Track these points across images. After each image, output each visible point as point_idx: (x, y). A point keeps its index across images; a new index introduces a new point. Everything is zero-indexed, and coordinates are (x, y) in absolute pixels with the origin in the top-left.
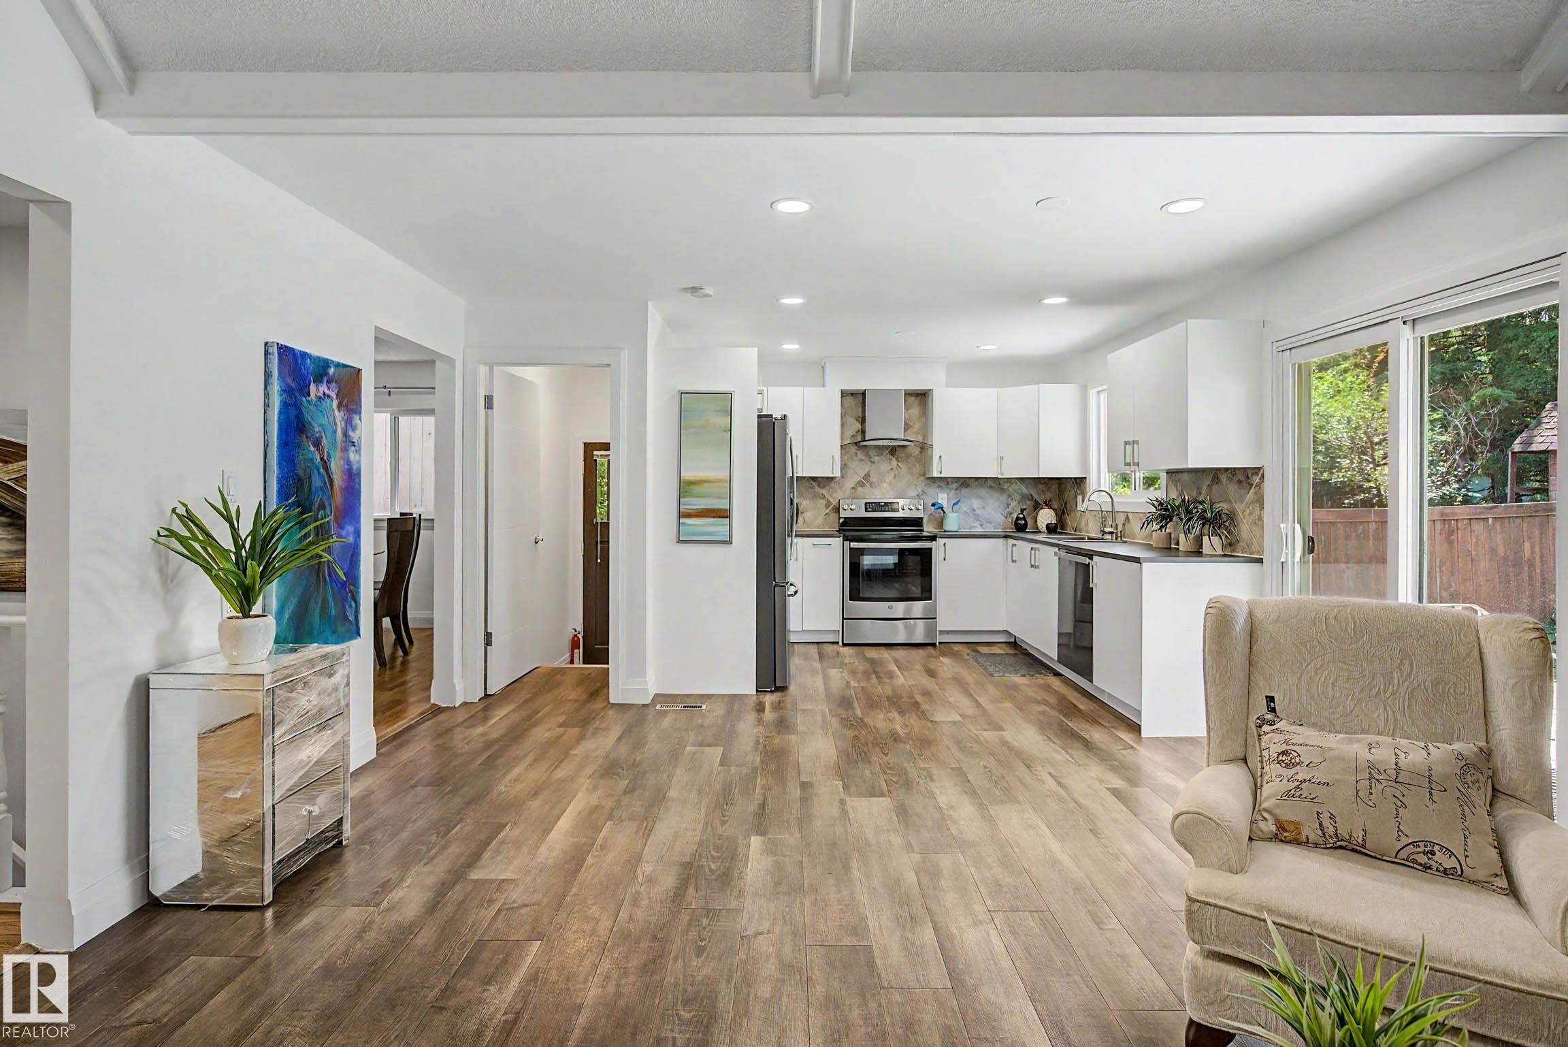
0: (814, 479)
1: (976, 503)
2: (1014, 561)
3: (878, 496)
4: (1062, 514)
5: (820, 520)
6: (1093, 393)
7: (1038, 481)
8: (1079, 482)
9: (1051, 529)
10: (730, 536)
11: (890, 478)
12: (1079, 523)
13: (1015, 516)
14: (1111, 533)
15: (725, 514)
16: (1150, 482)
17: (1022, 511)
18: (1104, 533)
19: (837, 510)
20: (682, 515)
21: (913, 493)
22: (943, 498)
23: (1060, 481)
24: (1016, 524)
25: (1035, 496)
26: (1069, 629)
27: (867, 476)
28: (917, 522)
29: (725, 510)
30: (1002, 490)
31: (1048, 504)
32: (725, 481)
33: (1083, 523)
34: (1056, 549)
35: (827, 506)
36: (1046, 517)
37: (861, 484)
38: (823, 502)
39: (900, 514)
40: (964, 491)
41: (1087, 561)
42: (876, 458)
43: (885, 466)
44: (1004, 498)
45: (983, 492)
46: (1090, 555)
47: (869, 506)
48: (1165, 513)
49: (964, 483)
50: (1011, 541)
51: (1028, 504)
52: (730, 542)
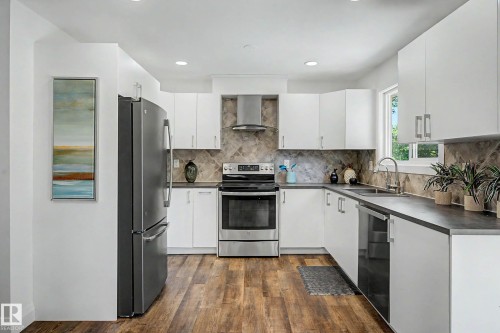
0: (208, 151)
1: (307, 166)
2: (329, 205)
3: (247, 161)
4: (359, 173)
5: (212, 176)
6: (380, 94)
7: (344, 152)
8: (371, 153)
9: (353, 182)
10: (95, 194)
11: (254, 150)
12: (371, 178)
13: (330, 174)
14: (395, 188)
15: (90, 177)
16: (425, 152)
17: (335, 170)
18: (390, 187)
19: (221, 170)
20: (56, 177)
21: (268, 159)
22: (287, 163)
23: (358, 152)
24: (331, 179)
25: (344, 162)
26: (365, 247)
27: (240, 149)
28: (271, 177)
29: (90, 174)
30: (323, 158)
31: (351, 166)
32: (90, 151)
33: (373, 179)
34: (357, 203)
35: (216, 167)
36: (350, 174)
37: (236, 154)
38: (214, 165)
39: (260, 172)
40: (300, 158)
41: (385, 218)
42: (246, 138)
43: (252, 143)
44: (323, 163)
45: (311, 159)
46: (387, 212)
47: (241, 168)
48: (445, 177)
49: (300, 153)
50: (327, 191)
51: (339, 167)
52: (94, 199)
